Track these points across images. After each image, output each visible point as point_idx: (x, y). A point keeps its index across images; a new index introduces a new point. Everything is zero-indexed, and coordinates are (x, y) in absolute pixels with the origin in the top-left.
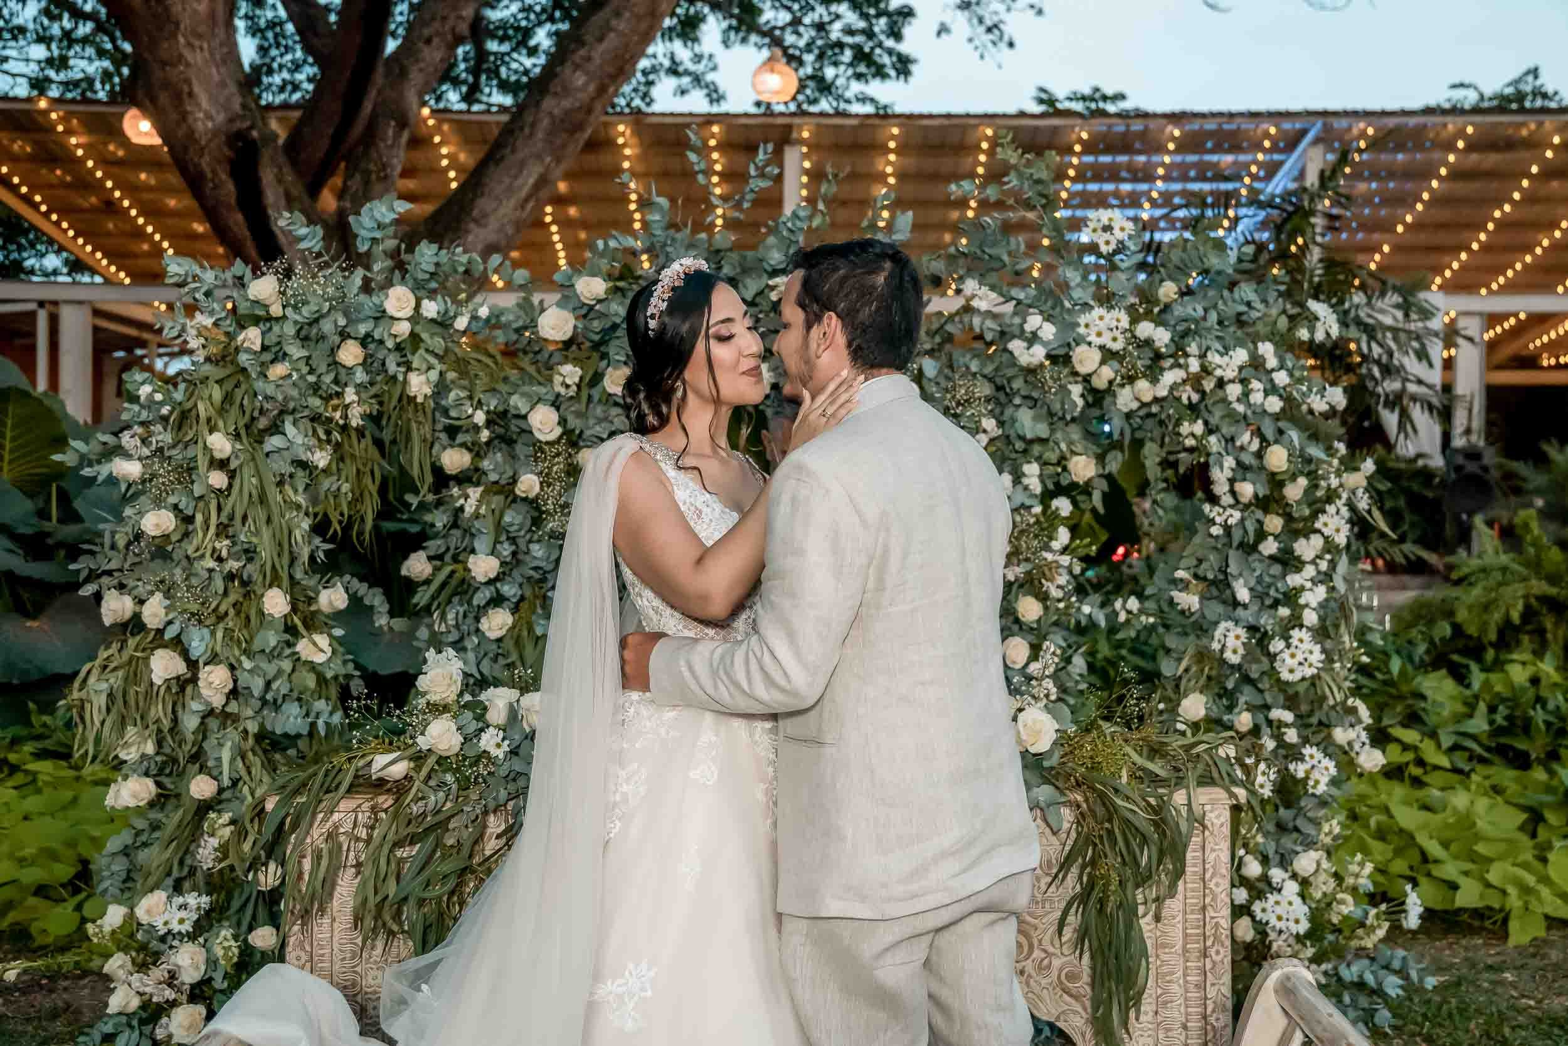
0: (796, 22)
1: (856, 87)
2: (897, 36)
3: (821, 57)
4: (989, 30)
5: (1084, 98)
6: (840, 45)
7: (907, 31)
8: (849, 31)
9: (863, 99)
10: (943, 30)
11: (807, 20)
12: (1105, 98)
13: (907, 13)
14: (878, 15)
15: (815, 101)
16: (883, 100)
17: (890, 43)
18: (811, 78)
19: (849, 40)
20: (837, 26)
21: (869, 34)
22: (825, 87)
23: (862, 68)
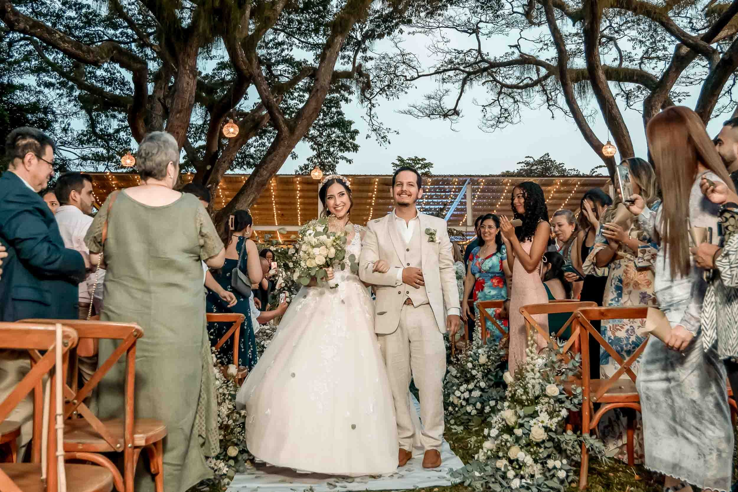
0: (321, 135)
1: (340, 154)
2: (353, 138)
3: (328, 145)
4: (382, 138)
5: (412, 160)
6: (335, 140)
7: (356, 137)
8: (338, 137)
9: (343, 158)
10: (368, 137)
11: (324, 134)
12: (419, 160)
13: (356, 132)
14: (347, 132)
15: (327, 158)
16: (349, 158)
17: (351, 141)
18: (325, 151)
19: (338, 139)
20: (334, 135)
21: (344, 138)
22: (330, 154)
23: (342, 148)
